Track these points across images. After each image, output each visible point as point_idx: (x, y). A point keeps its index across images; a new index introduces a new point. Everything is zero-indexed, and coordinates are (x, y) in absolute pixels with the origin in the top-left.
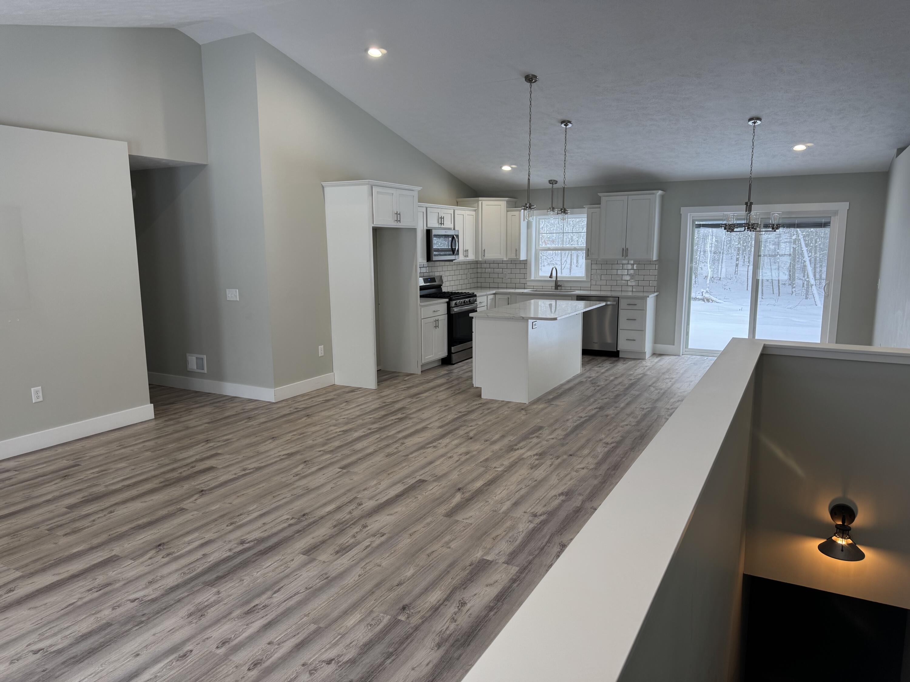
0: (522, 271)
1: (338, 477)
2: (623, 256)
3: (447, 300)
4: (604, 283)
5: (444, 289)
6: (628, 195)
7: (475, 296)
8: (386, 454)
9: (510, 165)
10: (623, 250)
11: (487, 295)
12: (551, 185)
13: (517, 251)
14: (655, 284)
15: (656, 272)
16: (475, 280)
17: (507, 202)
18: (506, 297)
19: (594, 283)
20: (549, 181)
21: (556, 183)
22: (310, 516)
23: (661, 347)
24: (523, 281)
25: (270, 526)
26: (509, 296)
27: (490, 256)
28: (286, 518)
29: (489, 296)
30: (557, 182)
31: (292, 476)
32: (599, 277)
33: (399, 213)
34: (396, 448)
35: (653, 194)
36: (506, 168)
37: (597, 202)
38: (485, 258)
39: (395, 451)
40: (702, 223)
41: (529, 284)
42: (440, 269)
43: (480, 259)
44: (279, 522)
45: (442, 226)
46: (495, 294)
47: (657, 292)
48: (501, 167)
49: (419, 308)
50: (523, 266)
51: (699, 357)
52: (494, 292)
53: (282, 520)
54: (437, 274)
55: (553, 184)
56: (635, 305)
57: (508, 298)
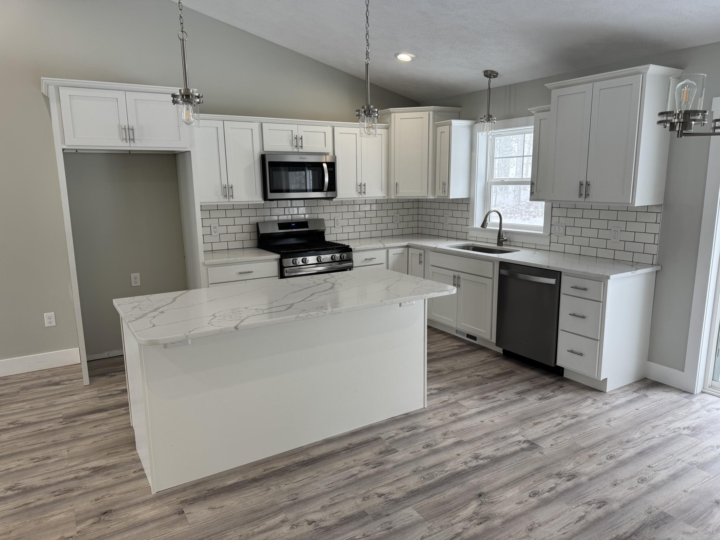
0: (465, 214)
2: (581, 195)
3: (278, 256)
4: (569, 240)
5: (328, 238)
6: (593, 82)
7: (350, 250)
9: (407, 52)
10: (581, 184)
11: (387, 249)
12: (489, 79)
13: (446, 186)
14: (654, 249)
15: (656, 228)
16: (415, 224)
17: (434, 112)
18: (418, 252)
19: (554, 238)
20: (484, 72)
21: (495, 77)
23: (659, 369)
24: (464, 229)
26: (422, 252)
27: (407, 192)
29: (390, 251)
30: (497, 74)
32: (562, 230)
33: (132, 127)
35: (638, 73)
36: (405, 57)
38: (398, 195)
41: (471, 234)
43: (393, 197)
45: (301, 150)
46: (408, 247)
47: (657, 265)
48: (395, 57)
50: (464, 207)
52: (405, 244)
55: (491, 78)
56: (585, 289)
57: (420, 255)
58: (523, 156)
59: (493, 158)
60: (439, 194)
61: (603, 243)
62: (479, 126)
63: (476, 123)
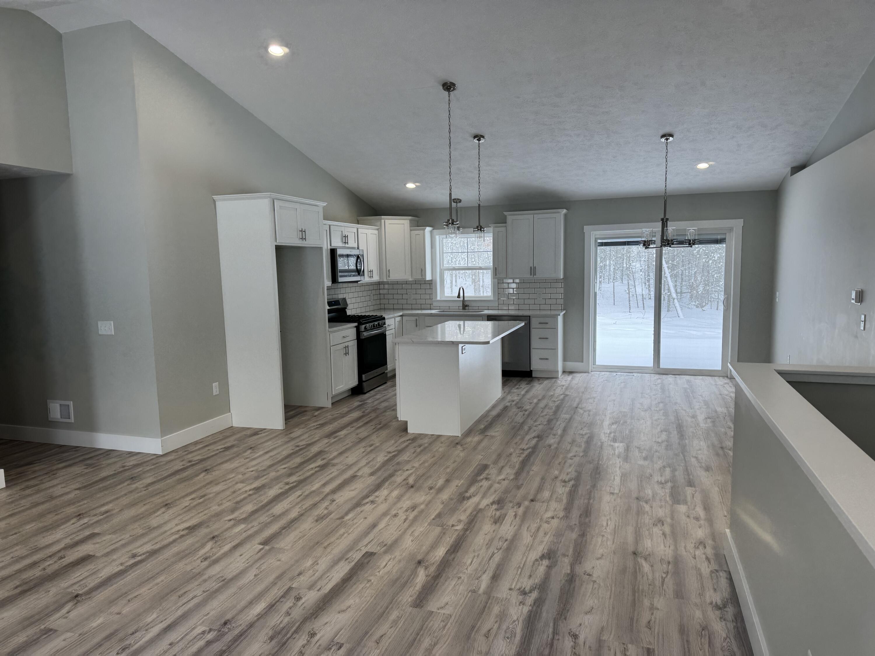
0: (428, 291)
1: (260, 559)
2: (531, 274)
3: (356, 324)
4: (511, 301)
5: (349, 312)
6: (534, 214)
7: (384, 319)
8: (316, 518)
9: (414, 182)
10: (531, 267)
11: (394, 317)
12: (456, 204)
13: (423, 271)
14: (562, 301)
15: (562, 290)
17: (411, 220)
18: (414, 318)
19: (501, 302)
20: (454, 199)
21: (460, 202)
22: (233, 625)
23: (571, 365)
24: (428, 302)
25: (180, 648)
26: (417, 318)
27: (395, 276)
28: (200, 631)
29: (396, 318)
30: (461, 200)
31: (199, 561)
32: (506, 296)
33: (304, 230)
34: (326, 508)
35: (558, 212)
36: (411, 186)
37: (503, 221)
38: (389, 279)
39: (326, 512)
40: (604, 241)
41: (435, 304)
42: (343, 291)
43: (385, 280)
44: (191, 638)
45: (347, 245)
46: (401, 316)
47: (564, 310)
48: (405, 185)
49: (328, 334)
50: (428, 286)
51: (608, 373)
52: (401, 314)
53: (195, 635)
54: (341, 296)
55: (457, 203)
56: (547, 323)
57: (416, 320)
58: (468, 252)
59: (443, 253)
60: (419, 277)
61: (532, 302)
62: (435, 231)
63: (434, 229)
